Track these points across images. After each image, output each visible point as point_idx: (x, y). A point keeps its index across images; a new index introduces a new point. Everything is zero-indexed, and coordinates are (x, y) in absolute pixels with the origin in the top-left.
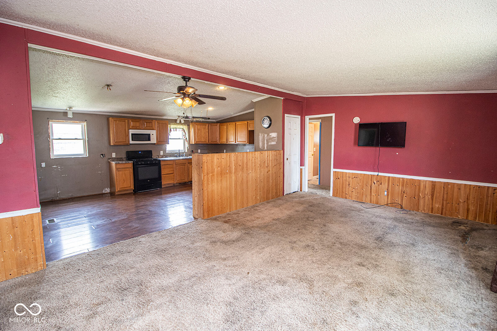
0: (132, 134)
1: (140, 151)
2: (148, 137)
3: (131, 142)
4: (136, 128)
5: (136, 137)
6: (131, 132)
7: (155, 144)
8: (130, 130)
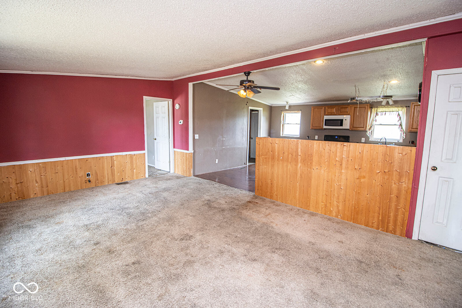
0: (326, 120)
1: (336, 136)
2: (341, 123)
3: (325, 127)
4: (331, 114)
5: (328, 122)
6: (326, 117)
7: (349, 129)
8: (325, 116)
